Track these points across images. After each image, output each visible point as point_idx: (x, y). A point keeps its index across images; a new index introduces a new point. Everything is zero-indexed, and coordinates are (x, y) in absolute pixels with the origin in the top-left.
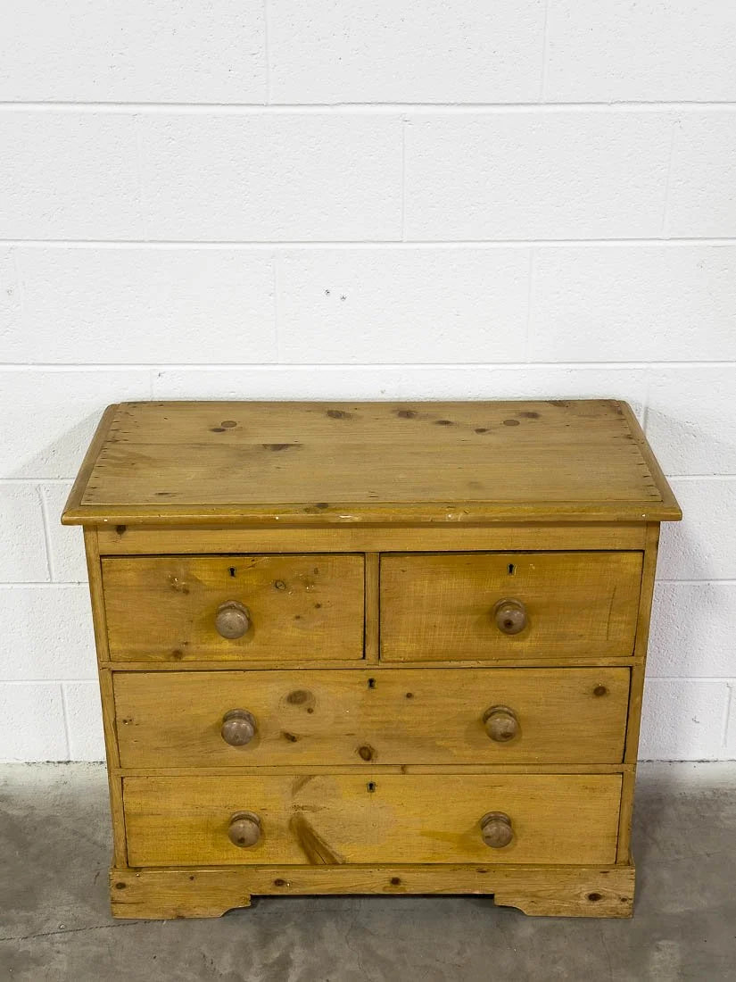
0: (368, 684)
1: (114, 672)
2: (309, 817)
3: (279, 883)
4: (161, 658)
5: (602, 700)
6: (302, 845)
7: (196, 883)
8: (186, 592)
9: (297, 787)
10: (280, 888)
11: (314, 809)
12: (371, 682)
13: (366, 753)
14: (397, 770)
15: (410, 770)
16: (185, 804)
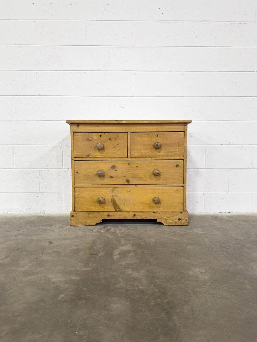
0: (128, 164)
1: (74, 160)
2: (115, 198)
3: (108, 215)
4: (85, 157)
5: (178, 168)
6: (114, 206)
7: (90, 215)
8: (91, 141)
9: (113, 191)
10: (108, 217)
11: (116, 196)
12: (129, 163)
13: (128, 181)
14: (134, 186)
15: (138, 186)
16: (88, 195)
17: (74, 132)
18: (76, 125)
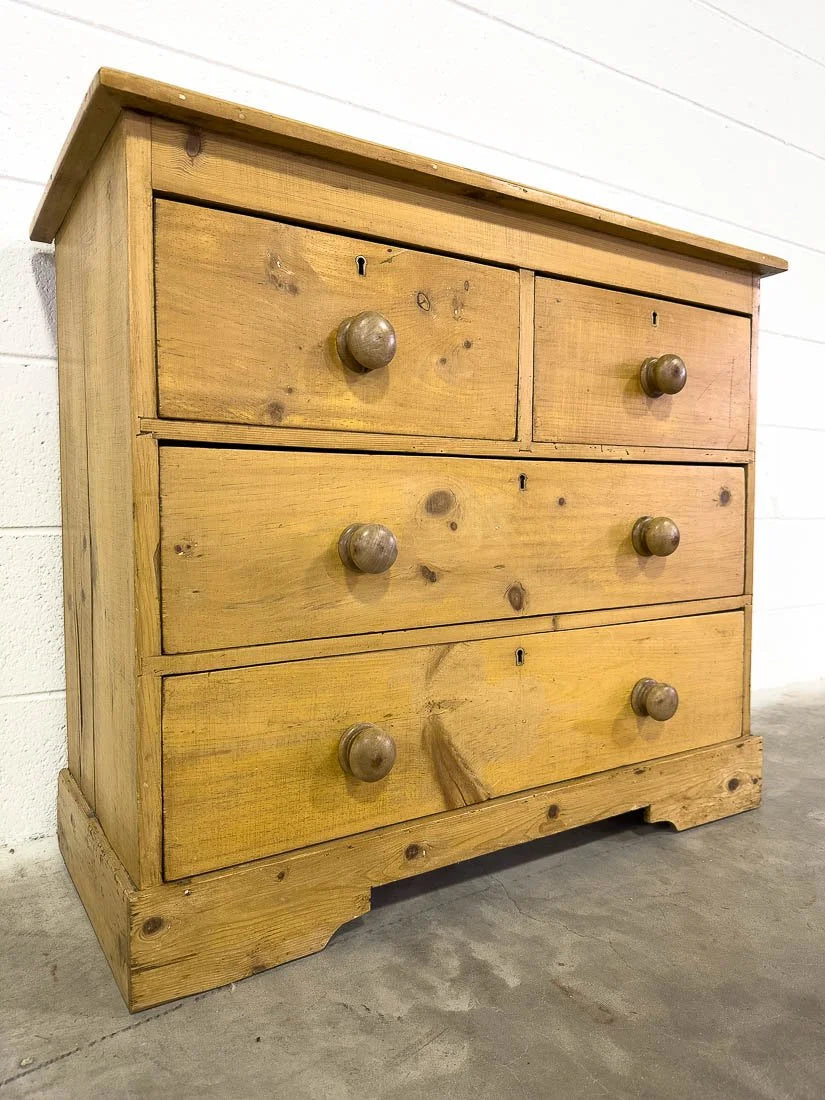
1: (163, 443)
2: (447, 719)
3: (412, 852)
4: (249, 415)
5: (726, 509)
6: (438, 777)
7: (292, 883)
8: (294, 290)
9: (434, 667)
10: (412, 862)
11: (453, 705)
12: (522, 478)
13: (517, 596)
14: (546, 624)
15: (563, 622)
16: (270, 723)
17: (157, 194)
18: (179, 134)
